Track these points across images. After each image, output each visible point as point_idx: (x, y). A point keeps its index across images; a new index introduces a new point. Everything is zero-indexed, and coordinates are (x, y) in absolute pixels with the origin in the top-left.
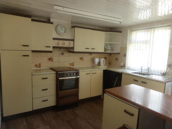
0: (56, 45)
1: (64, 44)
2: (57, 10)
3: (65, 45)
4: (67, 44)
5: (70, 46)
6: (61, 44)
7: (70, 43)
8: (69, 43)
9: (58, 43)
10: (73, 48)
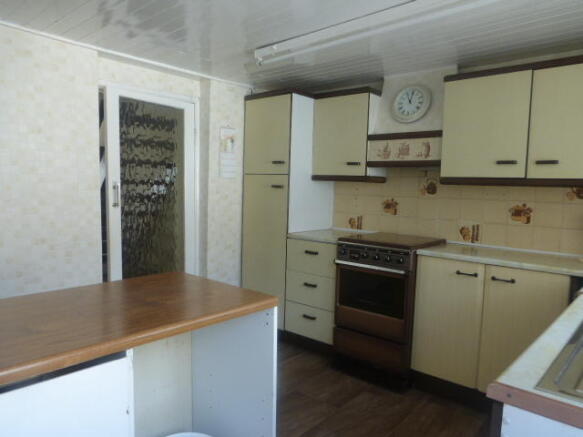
0: (379, 155)
1: (405, 151)
2: (266, 58)
3: (407, 154)
4: (416, 150)
5: (429, 159)
6: (394, 151)
7: (429, 148)
8: (424, 148)
9: (386, 150)
10: (437, 164)
